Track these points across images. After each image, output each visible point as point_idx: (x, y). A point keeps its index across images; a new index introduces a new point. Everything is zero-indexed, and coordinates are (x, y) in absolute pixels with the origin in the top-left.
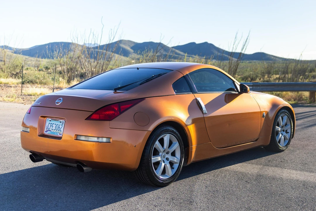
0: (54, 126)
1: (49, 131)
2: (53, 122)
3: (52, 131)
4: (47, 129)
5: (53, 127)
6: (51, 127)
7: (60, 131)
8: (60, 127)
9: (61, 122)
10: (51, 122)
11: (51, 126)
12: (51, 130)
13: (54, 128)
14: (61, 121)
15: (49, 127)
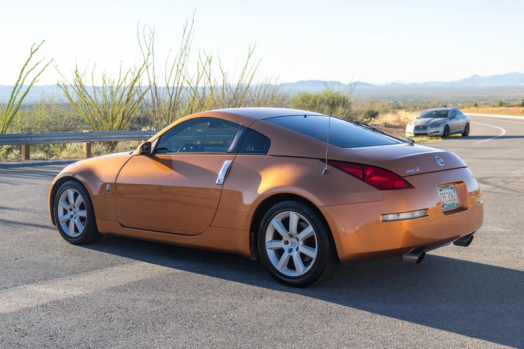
0: (447, 195)
1: (444, 204)
3: (447, 203)
6: (445, 198)
9: (452, 188)
10: (442, 192)
11: (443, 197)
12: (445, 202)
13: (448, 199)
14: (452, 186)
15: (443, 200)
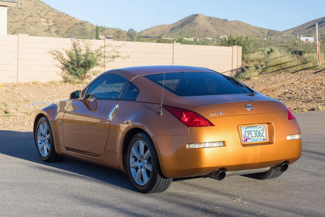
0: (253, 133)
1: (248, 139)
2: (250, 129)
3: (252, 138)
4: (245, 138)
5: (251, 134)
7: (263, 136)
8: (261, 132)
9: (260, 127)
10: (247, 130)
11: (248, 134)
13: (253, 135)
15: (247, 136)
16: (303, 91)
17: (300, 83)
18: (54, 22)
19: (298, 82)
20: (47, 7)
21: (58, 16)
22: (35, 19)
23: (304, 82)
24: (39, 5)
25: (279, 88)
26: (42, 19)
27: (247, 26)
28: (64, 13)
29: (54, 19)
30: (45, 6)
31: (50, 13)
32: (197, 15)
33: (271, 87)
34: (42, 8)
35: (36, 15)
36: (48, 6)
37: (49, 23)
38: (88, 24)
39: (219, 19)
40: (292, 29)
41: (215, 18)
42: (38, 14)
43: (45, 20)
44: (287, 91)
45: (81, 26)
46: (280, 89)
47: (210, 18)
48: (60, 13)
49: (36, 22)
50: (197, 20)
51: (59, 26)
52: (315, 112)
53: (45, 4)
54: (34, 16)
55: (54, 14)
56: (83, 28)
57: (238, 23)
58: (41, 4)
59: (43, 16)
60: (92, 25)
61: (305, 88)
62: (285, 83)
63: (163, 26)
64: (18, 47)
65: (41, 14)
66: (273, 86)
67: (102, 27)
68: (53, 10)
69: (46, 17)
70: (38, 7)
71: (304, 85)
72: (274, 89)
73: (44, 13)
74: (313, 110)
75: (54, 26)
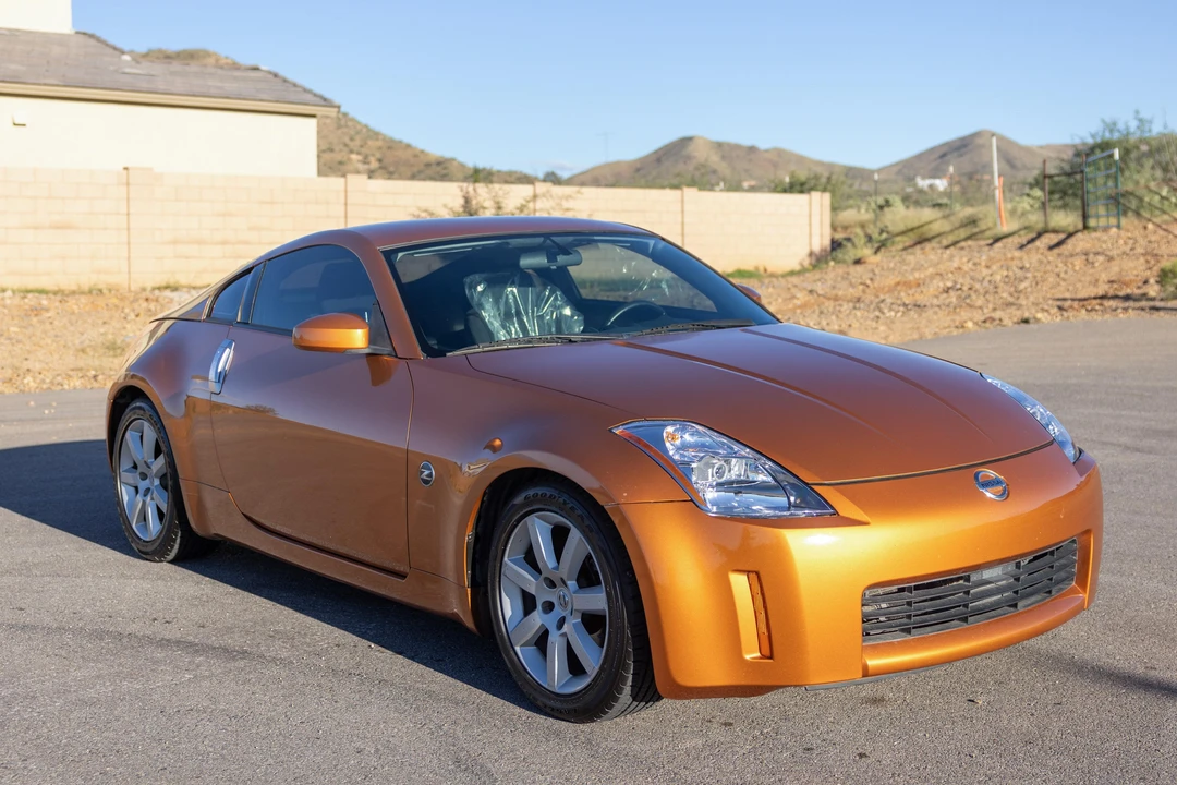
16: (986, 283)
17: (974, 268)
18: (380, 161)
19: (970, 265)
20: (364, 130)
21: (390, 148)
22: (338, 157)
23: (983, 264)
24: (347, 126)
25: (932, 277)
26: (354, 157)
27: (801, 160)
28: (400, 142)
29: (378, 155)
30: (359, 127)
31: (370, 143)
32: (690, 139)
33: (911, 278)
34: (352, 132)
35: (341, 147)
36: (366, 126)
37: (369, 163)
38: (455, 163)
39: (737, 147)
40: (897, 164)
41: (729, 145)
42: (346, 145)
43: (360, 158)
44: (949, 284)
45: (439, 169)
46: (935, 282)
47: (719, 145)
48: (392, 140)
49: (341, 163)
50: (691, 149)
51: (392, 169)
52: (1032, 326)
53: (359, 123)
54: (337, 149)
55: (380, 143)
56: (444, 172)
57: (780, 152)
58: (350, 124)
59: (355, 149)
60: (462, 166)
61: (988, 278)
62: (941, 268)
63: (618, 163)
64: (346, 204)
65: (352, 144)
66: (917, 275)
67: (484, 169)
68: (376, 135)
69: (363, 150)
70: (345, 130)
71: (985, 272)
72: (921, 282)
73: (358, 142)
74: (1026, 321)
75: (380, 171)
